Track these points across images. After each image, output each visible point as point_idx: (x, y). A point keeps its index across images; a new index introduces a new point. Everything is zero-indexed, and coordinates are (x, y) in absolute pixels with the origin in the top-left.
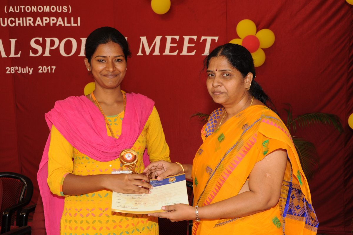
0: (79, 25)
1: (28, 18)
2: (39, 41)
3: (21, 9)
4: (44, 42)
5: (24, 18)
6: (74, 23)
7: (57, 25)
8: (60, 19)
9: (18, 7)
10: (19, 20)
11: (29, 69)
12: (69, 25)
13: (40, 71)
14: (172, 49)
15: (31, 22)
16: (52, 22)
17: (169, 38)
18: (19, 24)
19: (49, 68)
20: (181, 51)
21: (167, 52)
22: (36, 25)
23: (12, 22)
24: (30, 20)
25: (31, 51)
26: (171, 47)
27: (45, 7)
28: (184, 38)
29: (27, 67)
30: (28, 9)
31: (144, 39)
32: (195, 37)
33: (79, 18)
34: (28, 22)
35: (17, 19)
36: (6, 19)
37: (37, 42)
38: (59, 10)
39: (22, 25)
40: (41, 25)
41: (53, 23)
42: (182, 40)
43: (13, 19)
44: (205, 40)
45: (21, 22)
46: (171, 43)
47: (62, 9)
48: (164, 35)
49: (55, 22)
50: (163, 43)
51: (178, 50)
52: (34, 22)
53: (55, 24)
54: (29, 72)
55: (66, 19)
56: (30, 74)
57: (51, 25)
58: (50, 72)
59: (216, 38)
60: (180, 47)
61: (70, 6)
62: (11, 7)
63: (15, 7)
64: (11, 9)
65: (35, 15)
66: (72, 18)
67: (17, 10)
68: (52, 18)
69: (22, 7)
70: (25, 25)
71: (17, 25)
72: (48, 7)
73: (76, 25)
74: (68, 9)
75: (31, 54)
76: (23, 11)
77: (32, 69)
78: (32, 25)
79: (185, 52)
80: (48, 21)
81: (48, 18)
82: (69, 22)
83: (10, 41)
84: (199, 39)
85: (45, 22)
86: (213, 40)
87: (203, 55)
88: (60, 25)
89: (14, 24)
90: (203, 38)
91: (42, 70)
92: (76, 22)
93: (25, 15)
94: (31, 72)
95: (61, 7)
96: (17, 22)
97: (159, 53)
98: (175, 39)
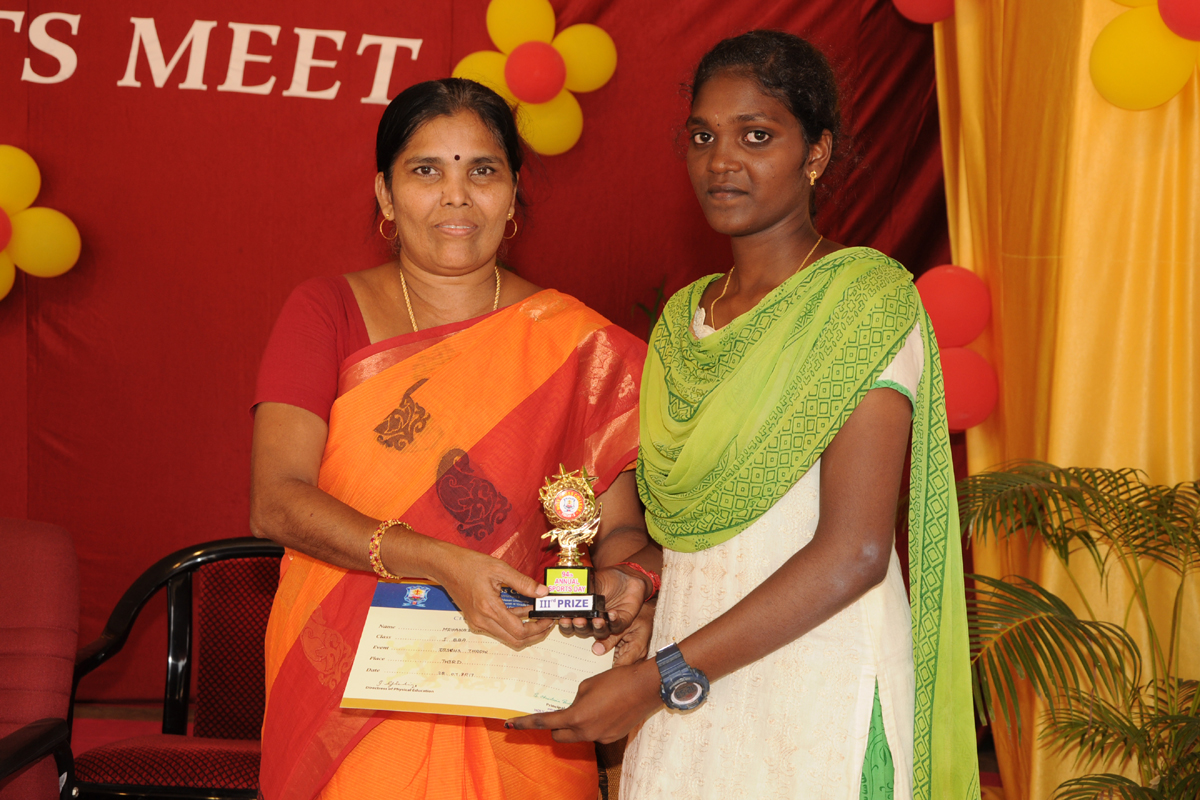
14: (253, 74)
20: (285, 81)
26: (248, 64)
28: (297, 38)
31: (145, 29)
32: (338, 37)
42: (290, 43)
44: (374, 51)
46: (250, 51)
48: (223, 16)
51: (273, 80)
59: (415, 45)
60: (283, 67)
79: (299, 87)
84: (352, 41)
86: (402, 53)
87: (364, 100)
90: (367, 40)
98: (266, 38)
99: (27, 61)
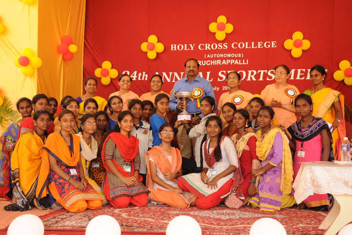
0: (247, 64)
1: (218, 61)
2: (224, 72)
5: (216, 61)
7: (235, 64)
8: (236, 61)
9: (213, 55)
12: (242, 64)
13: (223, 89)
14: (301, 76)
15: (219, 63)
16: (232, 62)
17: (299, 71)
21: (298, 78)
22: (222, 64)
23: (208, 63)
24: (219, 61)
25: (218, 78)
27: (228, 54)
29: (216, 87)
30: (218, 56)
33: (247, 60)
34: (218, 62)
36: (205, 61)
37: (222, 73)
38: (236, 56)
39: (214, 64)
40: (226, 64)
41: (228, 63)
42: (307, 71)
43: (209, 61)
45: (214, 62)
46: (300, 73)
47: (238, 55)
48: (296, 68)
49: (233, 62)
50: (296, 73)
51: (304, 77)
52: (221, 63)
54: (217, 89)
55: (240, 60)
56: (217, 91)
57: (231, 64)
60: (306, 76)
62: (208, 55)
63: (211, 55)
64: (208, 56)
65: (222, 59)
66: (244, 60)
67: (212, 56)
68: (232, 60)
69: (215, 55)
70: (216, 64)
71: (211, 64)
72: (230, 54)
74: (241, 55)
75: (219, 80)
76: (215, 57)
77: (219, 88)
78: (220, 64)
81: (229, 60)
82: (242, 62)
83: (207, 73)
85: (227, 62)
88: (237, 64)
89: (209, 64)
91: (225, 88)
92: (245, 62)
93: (217, 59)
94: (218, 89)
95: (237, 54)
96: (212, 62)
97: (294, 78)
98: (303, 71)
99: (268, 77)
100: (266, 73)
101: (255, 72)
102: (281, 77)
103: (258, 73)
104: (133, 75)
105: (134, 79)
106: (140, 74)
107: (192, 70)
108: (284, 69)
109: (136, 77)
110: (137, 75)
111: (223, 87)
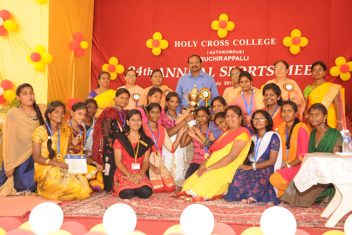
0: (248, 60)
1: (220, 57)
3: (216, 52)
4: (228, 69)
5: (218, 57)
6: (245, 59)
7: (236, 60)
8: (238, 57)
9: (215, 51)
10: (215, 58)
11: (219, 83)
12: (243, 60)
13: (225, 84)
14: (299, 72)
15: (221, 59)
17: (297, 66)
18: (215, 60)
19: (230, 82)
20: (304, 73)
21: (296, 73)
22: (224, 60)
23: (211, 59)
24: (221, 58)
25: (220, 74)
26: (298, 71)
27: (229, 51)
28: (305, 66)
29: (218, 82)
30: (220, 52)
33: (248, 57)
34: (220, 59)
35: (214, 57)
36: (207, 57)
37: (224, 69)
38: (237, 52)
39: (216, 60)
40: (227, 60)
41: (230, 59)
42: (304, 68)
43: (212, 58)
45: (216, 59)
46: (298, 69)
47: (239, 52)
48: (295, 64)
49: (235, 58)
50: (294, 69)
51: (302, 73)
52: (223, 59)
53: (234, 60)
54: (219, 84)
55: (241, 57)
56: (219, 85)
57: (233, 60)
58: (230, 84)
60: (303, 71)
61: (243, 50)
62: (211, 51)
63: (213, 51)
64: (211, 52)
65: (223, 55)
66: (244, 57)
67: (214, 53)
68: (233, 57)
69: (217, 51)
70: (218, 60)
71: (214, 60)
72: (231, 51)
73: (246, 60)
74: (242, 52)
75: (221, 75)
76: (217, 53)
77: (221, 83)
78: (222, 60)
79: (306, 74)
80: (231, 58)
82: (242, 58)
83: (209, 69)
85: (229, 59)
88: (237, 60)
89: (212, 60)
91: (226, 83)
92: (246, 58)
93: (218, 55)
94: (220, 84)
95: (238, 51)
96: (214, 59)
97: (292, 74)
98: (301, 67)
99: (267, 73)
100: (266, 69)
101: (255, 68)
102: (281, 72)
103: (258, 69)
104: (139, 71)
105: (140, 74)
106: (145, 69)
107: (195, 66)
108: (284, 64)
109: (142, 72)
110: (143, 70)
111: (225, 82)
